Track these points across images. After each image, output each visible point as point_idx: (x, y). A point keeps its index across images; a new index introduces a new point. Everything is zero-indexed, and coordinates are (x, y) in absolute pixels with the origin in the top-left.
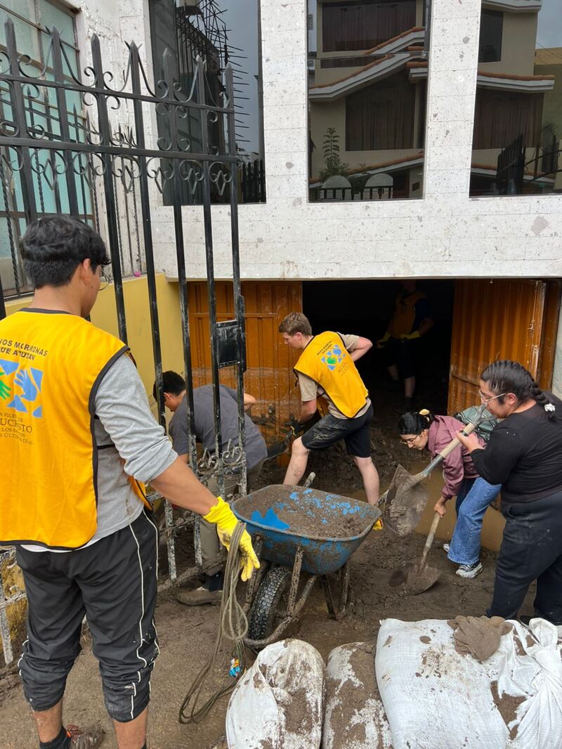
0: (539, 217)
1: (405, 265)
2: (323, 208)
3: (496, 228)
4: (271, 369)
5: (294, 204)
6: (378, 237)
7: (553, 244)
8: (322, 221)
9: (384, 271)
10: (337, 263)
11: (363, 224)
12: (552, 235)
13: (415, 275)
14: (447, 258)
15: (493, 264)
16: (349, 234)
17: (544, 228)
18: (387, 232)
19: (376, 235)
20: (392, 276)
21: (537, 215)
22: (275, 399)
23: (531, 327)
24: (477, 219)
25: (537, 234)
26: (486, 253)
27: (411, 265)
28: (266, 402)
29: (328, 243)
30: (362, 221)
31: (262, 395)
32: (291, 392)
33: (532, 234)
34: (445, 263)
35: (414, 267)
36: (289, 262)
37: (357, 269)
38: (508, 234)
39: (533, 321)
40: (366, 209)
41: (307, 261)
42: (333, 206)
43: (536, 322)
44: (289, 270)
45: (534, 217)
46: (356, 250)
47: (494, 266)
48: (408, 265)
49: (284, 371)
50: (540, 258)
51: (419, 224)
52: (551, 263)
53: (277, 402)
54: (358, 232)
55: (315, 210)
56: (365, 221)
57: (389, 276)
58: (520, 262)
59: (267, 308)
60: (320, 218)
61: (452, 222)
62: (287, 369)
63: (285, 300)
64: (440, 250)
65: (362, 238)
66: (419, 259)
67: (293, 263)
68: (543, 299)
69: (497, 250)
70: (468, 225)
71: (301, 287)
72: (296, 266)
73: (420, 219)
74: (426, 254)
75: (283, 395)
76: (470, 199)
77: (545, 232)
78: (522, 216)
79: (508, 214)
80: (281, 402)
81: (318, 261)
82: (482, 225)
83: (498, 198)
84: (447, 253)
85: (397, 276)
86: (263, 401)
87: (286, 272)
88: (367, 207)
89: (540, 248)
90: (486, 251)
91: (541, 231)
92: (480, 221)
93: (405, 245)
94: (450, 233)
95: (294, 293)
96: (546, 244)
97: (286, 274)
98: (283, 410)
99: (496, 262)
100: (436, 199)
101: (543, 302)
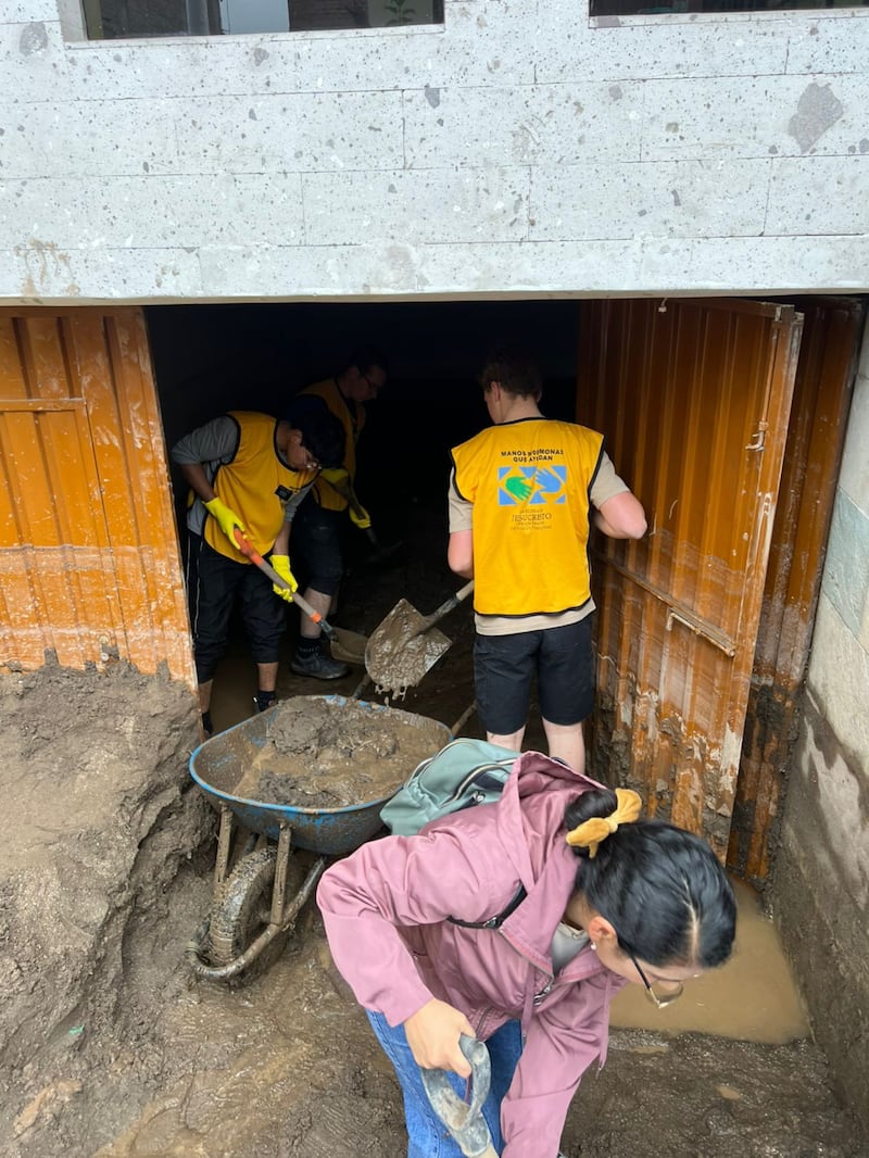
0: (813, 86)
1: (397, 256)
2: (118, 59)
3: (673, 127)
4: (93, 547)
5: (25, 48)
6: (306, 159)
7: (854, 180)
8: (122, 105)
9: (335, 277)
10: (189, 250)
11: (252, 115)
12: (852, 149)
13: (428, 289)
14: (523, 231)
15: (663, 251)
16: (212, 152)
17: (829, 124)
18: (330, 143)
19: (299, 154)
20: (361, 291)
21: (810, 80)
22: (112, 624)
23: (754, 441)
24: (616, 94)
25: (807, 148)
26: (642, 213)
27: (415, 256)
28: (93, 633)
29: (150, 181)
30: (249, 103)
31: (80, 615)
32: (154, 606)
33: (789, 144)
34: (516, 247)
35: (424, 260)
36: (39, 246)
37: (252, 267)
38: (714, 146)
39: (763, 424)
40: (258, 63)
41: (96, 243)
42: (149, 51)
43: (772, 428)
44: (44, 273)
45: (799, 85)
46: (241, 207)
47: (668, 255)
48: (407, 256)
49: (128, 554)
50: (813, 228)
51: (431, 114)
52: (844, 246)
53: (120, 634)
54: (241, 141)
55: (95, 65)
56: (260, 105)
57: (351, 292)
58: (752, 242)
59: (55, 385)
60: (112, 94)
61: (535, 108)
62: (133, 549)
63: (101, 360)
64: (500, 205)
65: (256, 166)
66: (438, 237)
67: (53, 247)
68: (795, 360)
69: (677, 202)
70: (586, 115)
71: (142, 323)
72: (64, 258)
73: (433, 96)
74: (457, 216)
75: (133, 616)
76: (594, 21)
77: (833, 139)
78: (762, 83)
79: (716, 75)
80: (130, 633)
81: (128, 243)
82: (632, 116)
83: (686, 17)
84: (523, 211)
85: (374, 291)
86: (84, 630)
87: (36, 278)
88: (260, 56)
89: (814, 194)
90: (645, 206)
91: (817, 134)
92: (625, 101)
93: (392, 189)
94: (532, 145)
95: (123, 338)
96: (833, 180)
97: (37, 286)
98: (140, 651)
99: (675, 243)
100: (481, 23)
101: (794, 370)
